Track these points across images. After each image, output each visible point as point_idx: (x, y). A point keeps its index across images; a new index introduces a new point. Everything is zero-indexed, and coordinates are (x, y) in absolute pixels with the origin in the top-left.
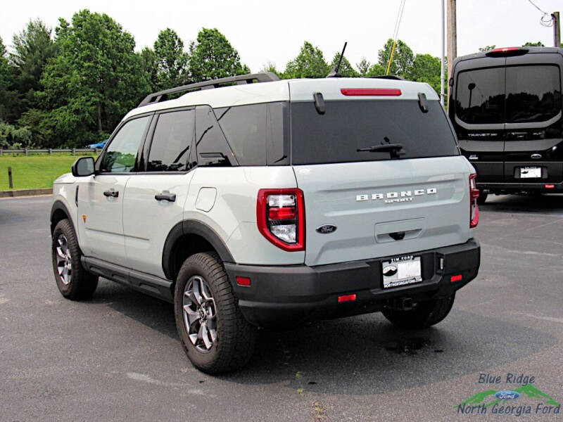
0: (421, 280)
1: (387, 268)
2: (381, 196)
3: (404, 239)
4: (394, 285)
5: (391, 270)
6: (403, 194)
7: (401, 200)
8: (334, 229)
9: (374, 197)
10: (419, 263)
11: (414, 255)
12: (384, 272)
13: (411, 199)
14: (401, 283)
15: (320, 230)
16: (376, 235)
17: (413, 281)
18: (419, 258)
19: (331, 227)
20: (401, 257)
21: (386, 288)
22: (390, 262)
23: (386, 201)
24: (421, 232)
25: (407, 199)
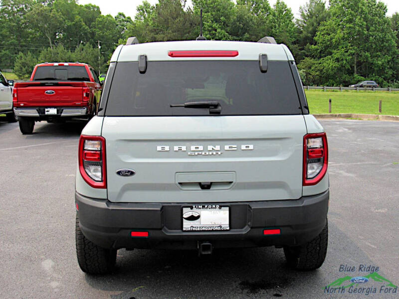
0: (228, 228)
1: (187, 213)
2: (184, 148)
3: (211, 189)
4: (194, 229)
5: (192, 216)
6: (210, 148)
7: (207, 153)
8: (132, 173)
9: (176, 148)
10: (228, 212)
11: (222, 205)
12: (184, 216)
13: (219, 153)
14: (204, 229)
15: (119, 173)
16: (177, 183)
17: (219, 229)
18: (228, 208)
19: (129, 172)
20: (204, 205)
21: (186, 231)
22: (192, 208)
23: (189, 153)
24: (232, 184)
25: (214, 153)
